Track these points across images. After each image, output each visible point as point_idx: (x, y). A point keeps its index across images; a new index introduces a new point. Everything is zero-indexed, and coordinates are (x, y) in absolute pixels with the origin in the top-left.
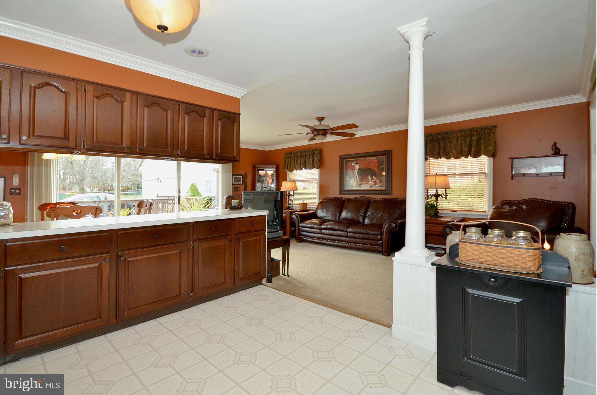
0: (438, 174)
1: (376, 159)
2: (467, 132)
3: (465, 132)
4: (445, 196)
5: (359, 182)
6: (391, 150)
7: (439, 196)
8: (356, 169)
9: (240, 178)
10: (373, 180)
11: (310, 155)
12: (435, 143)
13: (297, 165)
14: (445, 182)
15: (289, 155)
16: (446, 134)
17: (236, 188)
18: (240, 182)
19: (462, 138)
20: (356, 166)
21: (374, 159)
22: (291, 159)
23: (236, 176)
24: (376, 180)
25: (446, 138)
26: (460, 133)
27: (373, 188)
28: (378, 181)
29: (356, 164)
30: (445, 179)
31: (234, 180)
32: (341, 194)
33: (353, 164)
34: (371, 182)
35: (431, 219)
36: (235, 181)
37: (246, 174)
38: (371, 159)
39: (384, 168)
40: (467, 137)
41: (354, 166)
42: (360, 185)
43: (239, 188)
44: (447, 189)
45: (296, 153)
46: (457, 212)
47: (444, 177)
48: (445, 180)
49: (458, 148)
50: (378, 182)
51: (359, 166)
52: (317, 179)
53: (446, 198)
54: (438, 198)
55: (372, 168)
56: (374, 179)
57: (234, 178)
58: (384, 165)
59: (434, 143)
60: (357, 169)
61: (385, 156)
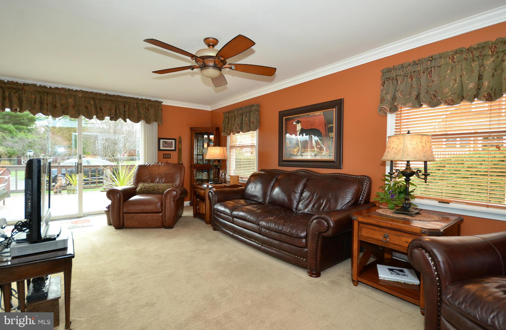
0: (410, 132)
1: (322, 114)
2: (472, 52)
3: (468, 53)
4: (423, 175)
5: (301, 149)
6: (343, 99)
7: (412, 174)
8: (297, 130)
9: (172, 142)
10: (318, 146)
11: (247, 113)
12: (412, 80)
13: (233, 126)
14: (423, 147)
15: (227, 115)
16: (431, 61)
17: (166, 154)
18: (172, 147)
19: (462, 65)
20: (298, 125)
21: (320, 115)
22: (228, 120)
23: (166, 140)
24: (322, 146)
25: (431, 68)
26: (458, 55)
27: (318, 158)
28: (324, 146)
29: (298, 122)
30: (424, 142)
31: (163, 145)
32: (280, 165)
33: (294, 123)
34: (315, 148)
35: (393, 217)
36: (165, 146)
37: (180, 138)
38: (316, 114)
39: (333, 127)
40: (473, 60)
41: (295, 126)
42: (303, 152)
43: (170, 154)
44: (428, 163)
45: (233, 111)
46: (448, 203)
47: (422, 139)
48: (424, 145)
49: (454, 84)
50: (325, 148)
51: (301, 125)
52: (255, 145)
53: (425, 179)
54: (411, 178)
55: (317, 128)
56: (320, 144)
57: (163, 143)
58: (333, 124)
59: (410, 80)
60: (299, 130)
61: (334, 109)
